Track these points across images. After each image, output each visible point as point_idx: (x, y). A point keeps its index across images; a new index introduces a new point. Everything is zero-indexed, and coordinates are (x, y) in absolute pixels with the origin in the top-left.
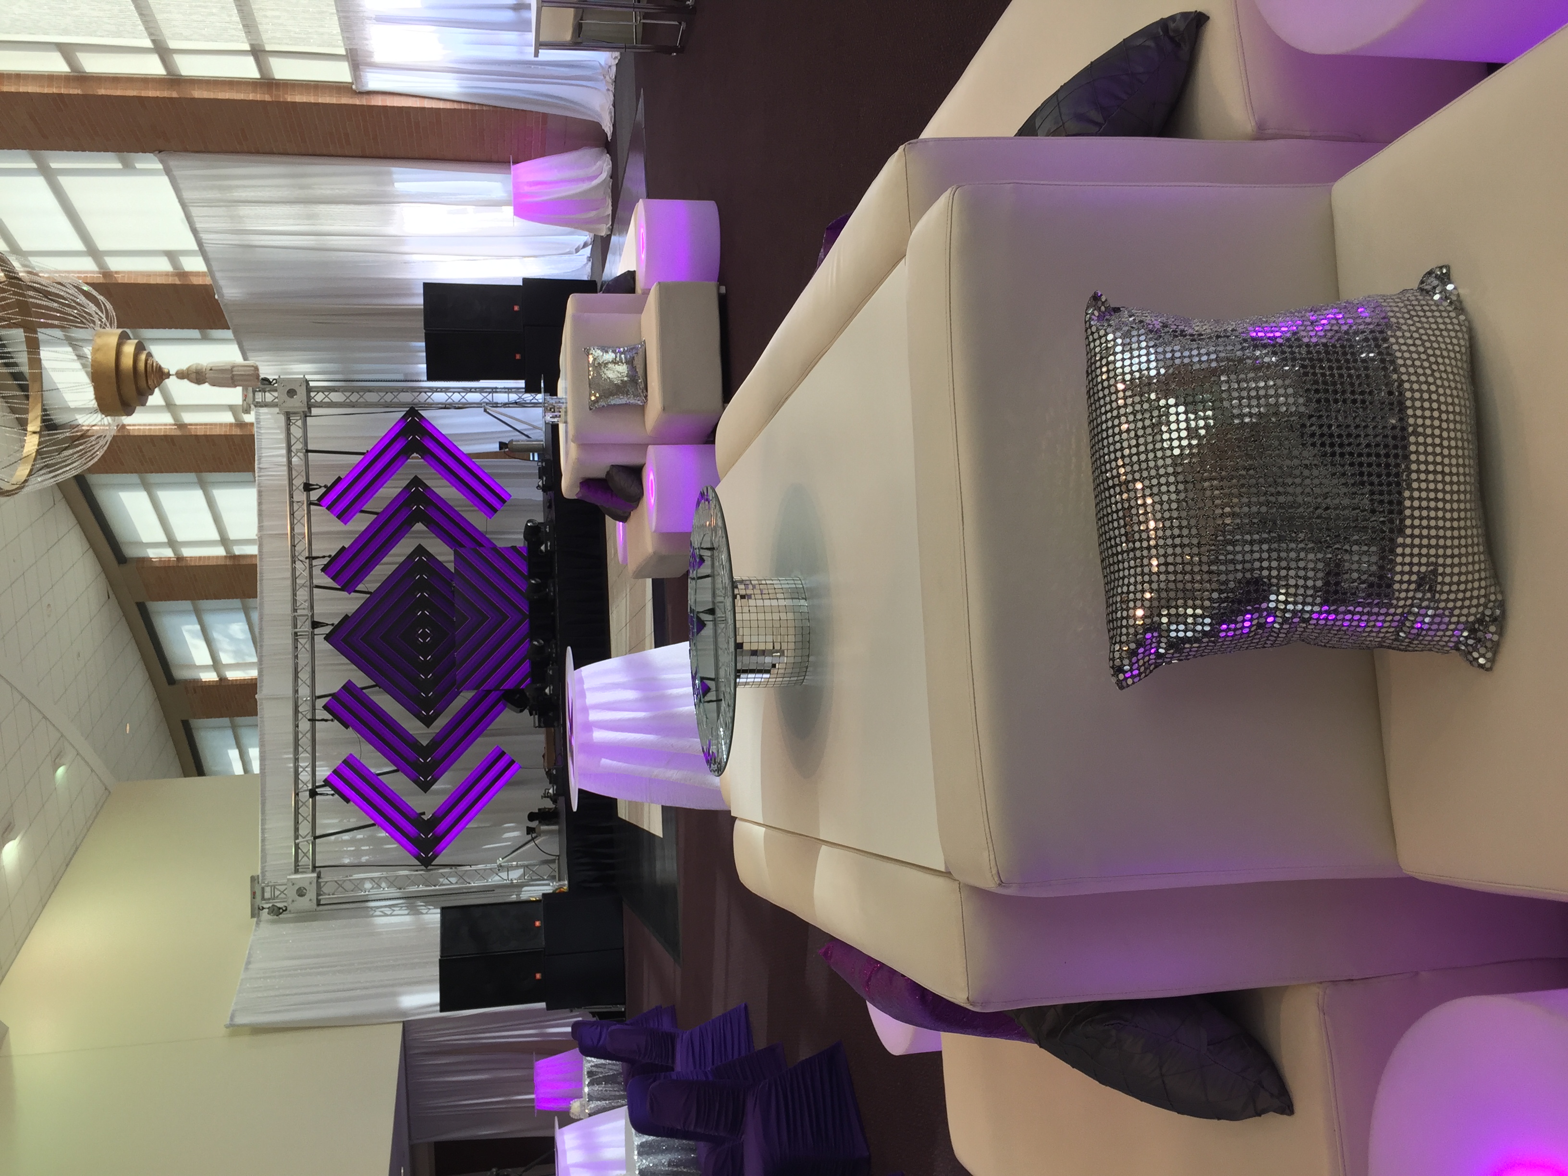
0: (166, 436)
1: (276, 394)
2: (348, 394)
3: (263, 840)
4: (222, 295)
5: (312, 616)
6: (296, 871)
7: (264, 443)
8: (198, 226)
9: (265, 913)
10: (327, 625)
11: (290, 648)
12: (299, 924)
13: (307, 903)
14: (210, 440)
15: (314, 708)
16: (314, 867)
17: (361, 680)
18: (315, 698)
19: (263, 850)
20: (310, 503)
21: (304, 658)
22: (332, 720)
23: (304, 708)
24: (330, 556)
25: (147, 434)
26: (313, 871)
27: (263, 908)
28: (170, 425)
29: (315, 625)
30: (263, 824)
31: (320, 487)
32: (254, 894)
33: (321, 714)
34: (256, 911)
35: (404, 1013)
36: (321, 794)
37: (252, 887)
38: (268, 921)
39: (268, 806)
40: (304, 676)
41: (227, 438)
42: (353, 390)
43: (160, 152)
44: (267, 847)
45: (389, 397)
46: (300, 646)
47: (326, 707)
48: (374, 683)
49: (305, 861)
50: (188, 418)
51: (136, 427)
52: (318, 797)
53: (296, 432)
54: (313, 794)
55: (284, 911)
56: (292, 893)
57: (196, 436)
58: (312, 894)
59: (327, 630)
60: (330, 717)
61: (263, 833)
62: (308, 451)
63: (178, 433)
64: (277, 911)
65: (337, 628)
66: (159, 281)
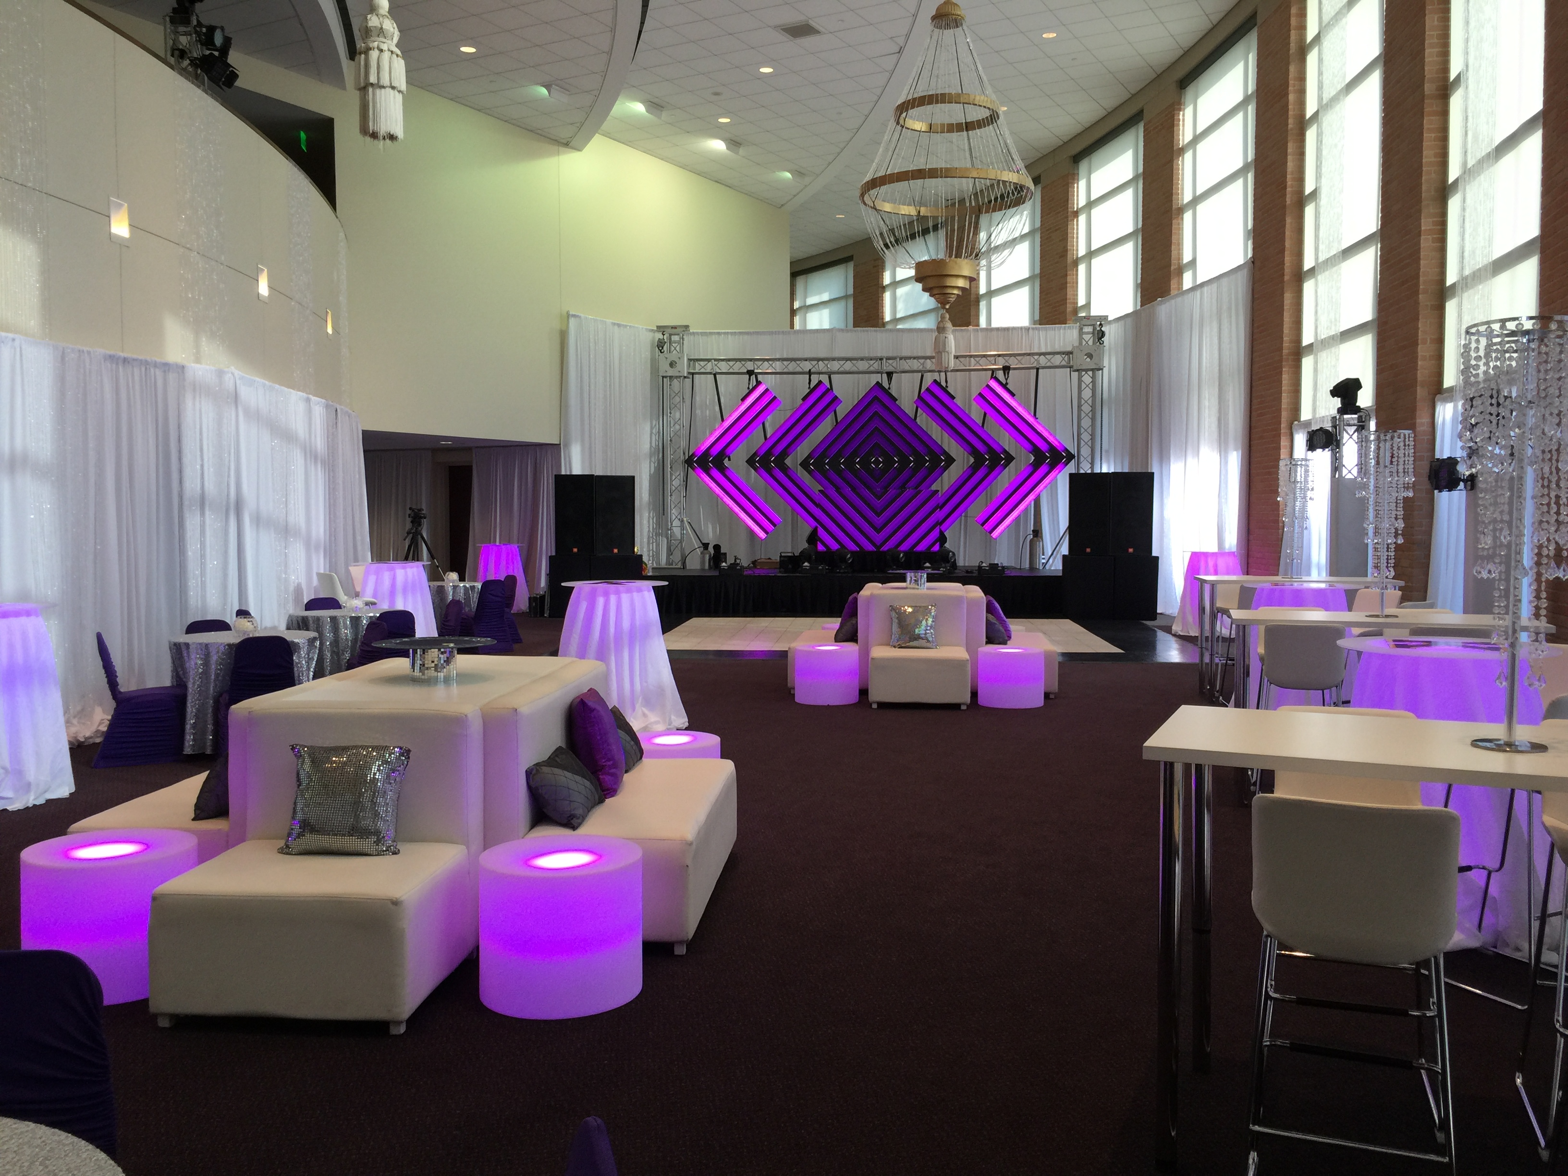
0: (1066, 251)
1: (1090, 343)
2: (1090, 402)
3: (719, 333)
4: (1161, 303)
5: (896, 372)
6: (690, 360)
7: (1051, 333)
8: (1205, 289)
9: (659, 336)
10: (889, 384)
11: (872, 355)
12: (649, 361)
13: (664, 368)
14: (1063, 287)
15: (820, 373)
16: (693, 374)
17: (842, 411)
18: (830, 375)
19: (711, 333)
20: (993, 371)
21: (863, 366)
22: (809, 388)
23: (821, 366)
24: (947, 387)
25: (1069, 235)
26: (689, 373)
27: (664, 335)
28: (1077, 254)
29: (890, 375)
30: (731, 333)
31: (1006, 379)
32: (674, 327)
33: (815, 380)
34: (661, 329)
35: (567, 445)
36: (750, 379)
37: (680, 326)
38: (654, 338)
39: (746, 337)
40: (848, 366)
41: (1064, 300)
42: (1093, 406)
43: (1253, 262)
44: (714, 336)
45: (1086, 437)
46: (872, 362)
47: (820, 382)
48: (839, 420)
49: (698, 368)
50: (1082, 268)
51: (1075, 227)
52: (747, 376)
53: (1057, 360)
54: (750, 373)
55: (661, 351)
56: (674, 356)
57: (1066, 275)
58: (671, 372)
59: (885, 384)
60: (812, 386)
61: (725, 333)
62: (1038, 369)
63: (1069, 260)
64: (660, 345)
65: (887, 392)
66: (1174, 253)
